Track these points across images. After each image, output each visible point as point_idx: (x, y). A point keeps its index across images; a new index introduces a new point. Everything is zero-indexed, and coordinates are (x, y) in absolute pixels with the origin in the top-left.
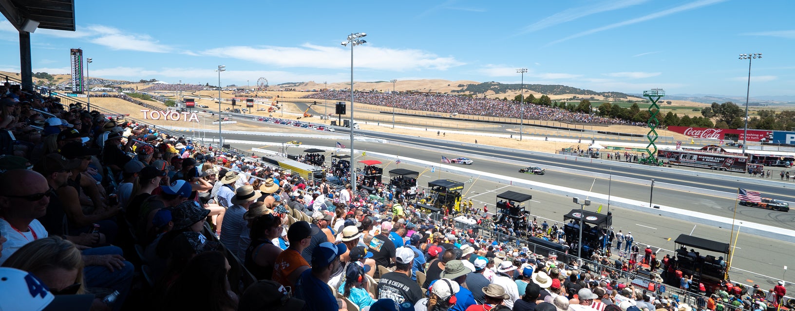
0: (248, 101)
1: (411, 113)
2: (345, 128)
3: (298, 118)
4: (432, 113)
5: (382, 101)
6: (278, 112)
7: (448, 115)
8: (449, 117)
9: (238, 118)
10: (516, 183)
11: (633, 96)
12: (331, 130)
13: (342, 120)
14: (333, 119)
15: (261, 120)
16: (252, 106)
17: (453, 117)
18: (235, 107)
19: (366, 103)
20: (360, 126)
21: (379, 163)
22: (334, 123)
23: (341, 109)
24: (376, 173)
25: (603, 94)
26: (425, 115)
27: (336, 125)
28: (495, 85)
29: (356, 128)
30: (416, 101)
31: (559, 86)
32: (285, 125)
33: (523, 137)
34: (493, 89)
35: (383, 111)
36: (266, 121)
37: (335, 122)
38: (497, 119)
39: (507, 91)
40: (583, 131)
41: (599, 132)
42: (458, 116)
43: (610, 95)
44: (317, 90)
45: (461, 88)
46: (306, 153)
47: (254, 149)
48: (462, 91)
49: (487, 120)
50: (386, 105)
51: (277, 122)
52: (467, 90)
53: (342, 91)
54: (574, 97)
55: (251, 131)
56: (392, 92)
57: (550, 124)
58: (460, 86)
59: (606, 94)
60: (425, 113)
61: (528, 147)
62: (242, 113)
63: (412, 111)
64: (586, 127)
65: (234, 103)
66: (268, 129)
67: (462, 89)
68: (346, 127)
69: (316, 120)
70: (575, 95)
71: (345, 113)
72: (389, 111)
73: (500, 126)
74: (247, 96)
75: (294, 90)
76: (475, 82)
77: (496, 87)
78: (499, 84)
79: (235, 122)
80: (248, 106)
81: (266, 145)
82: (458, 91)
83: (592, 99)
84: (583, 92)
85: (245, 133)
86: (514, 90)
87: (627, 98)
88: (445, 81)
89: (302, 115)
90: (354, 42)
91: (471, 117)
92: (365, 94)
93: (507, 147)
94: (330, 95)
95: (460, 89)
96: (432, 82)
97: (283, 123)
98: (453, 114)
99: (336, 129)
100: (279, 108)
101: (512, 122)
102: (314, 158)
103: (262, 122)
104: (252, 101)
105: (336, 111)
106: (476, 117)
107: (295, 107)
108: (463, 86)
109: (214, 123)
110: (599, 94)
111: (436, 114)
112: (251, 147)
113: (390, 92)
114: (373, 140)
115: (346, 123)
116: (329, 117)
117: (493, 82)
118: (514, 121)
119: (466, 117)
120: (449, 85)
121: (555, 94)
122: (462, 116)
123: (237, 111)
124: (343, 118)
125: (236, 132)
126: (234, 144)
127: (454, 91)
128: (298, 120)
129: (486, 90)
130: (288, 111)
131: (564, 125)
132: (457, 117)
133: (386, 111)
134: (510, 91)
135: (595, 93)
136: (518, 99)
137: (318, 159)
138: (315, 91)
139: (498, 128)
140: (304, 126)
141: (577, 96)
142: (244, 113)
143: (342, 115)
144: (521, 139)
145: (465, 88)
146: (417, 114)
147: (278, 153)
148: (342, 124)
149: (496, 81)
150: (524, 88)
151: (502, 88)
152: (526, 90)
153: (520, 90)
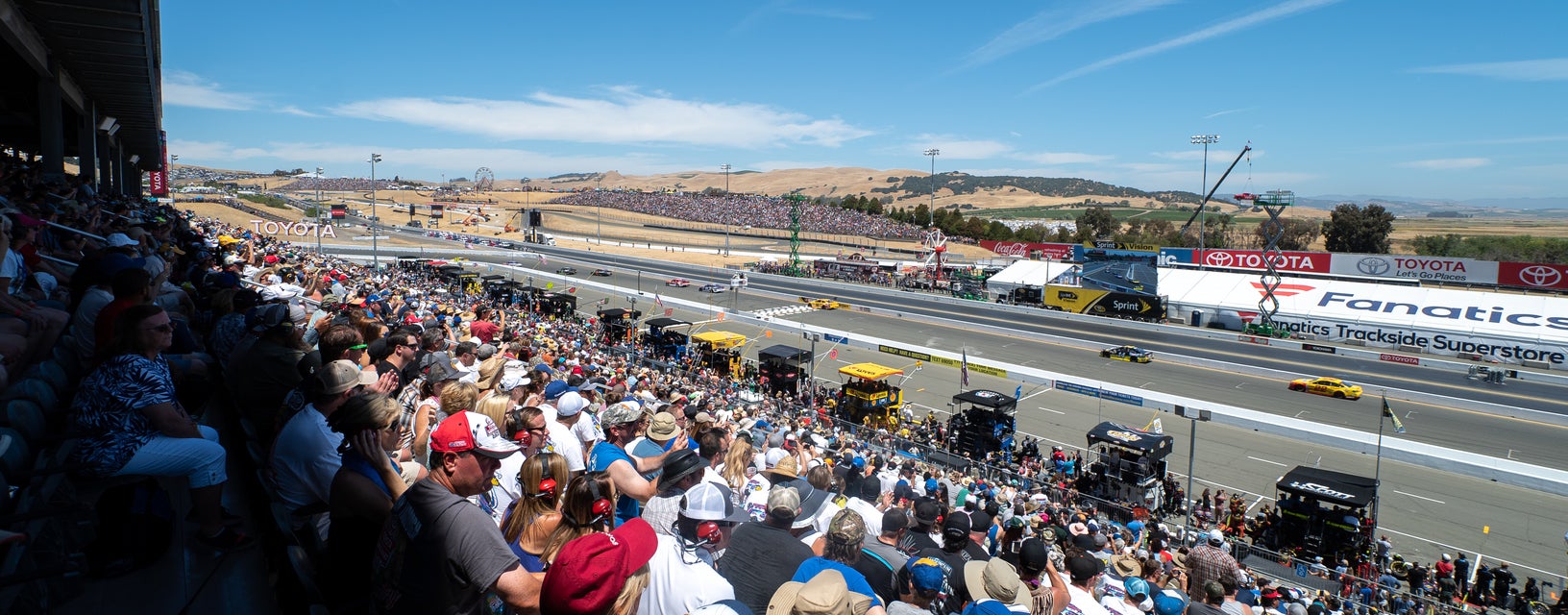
0: (434, 207)
3: (496, 234)
5: (661, 208)
6: (483, 226)
8: (733, 232)
16: (441, 217)
18: (414, 218)
23: (535, 219)
25: (1157, 195)
28: (957, 178)
29: (550, 244)
31: (1075, 180)
34: (952, 187)
35: (653, 223)
39: (977, 190)
41: (890, 250)
42: (750, 229)
43: (1170, 197)
45: (892, 184)
48: (893, 189)
50: (663, 215)
52: (901, 188)
54: (1087, 201)
56: (685, 193)
58: (890, 180)
59: (1163, 195)
62: (425, 227)
65: (412, 212)
67: (895, 186)
72: (660, 224)
75: (539, 190)
76: (921, 173)
77: (959, 181)
78: (966, 177)
80: (434, 216)
82: (885, 191)
83: (1125, 204)
84: (1119, 192)
86: (991, 187)
88: (867, 171)
89: (502, 230)
92: (645, 196)
95: (890, 185)
96: (843, 172)
98: (744, 227)
100: (488, 220)
104: (440, 208)
108: (897, 180)
109: (354, 238)
110: (1148, 195)
113: (681, 194)
115: (541, 239)
117: (957, 173)
120: (870, 179)
121: (1066, 196)
123: (416, 224)
127: (876, 190)
129: (938, 189)
134: (981, 190)
141: (1092, 198)
142: (429, 227)
145: (901, 183)
146: (696, 228)
150: (1009, 184)
151: (970, 184)
152: (1012, 188)
153: (1001, 186)
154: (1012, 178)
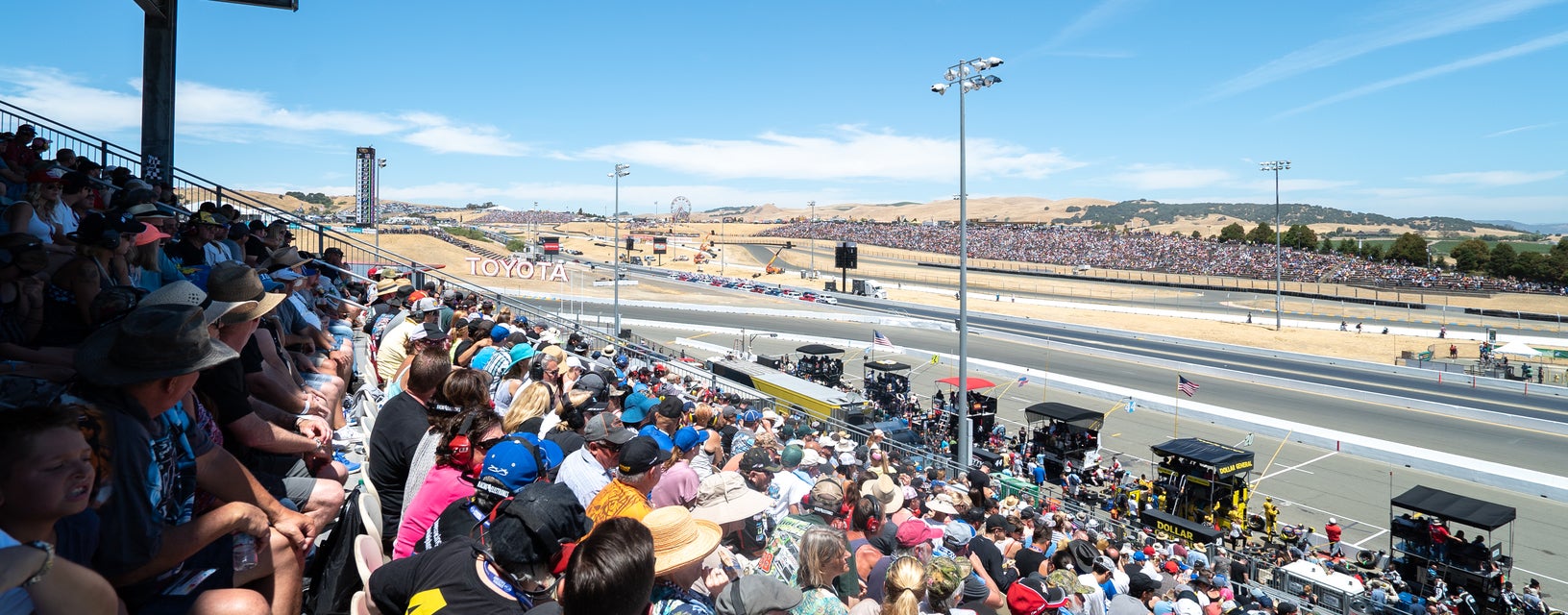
0: (657, 241)
1: (984, 266)
2: (855, 297)
3: (755, 276)
4: (1032, 267)
5: (918, 242)
6: (714, 264)
7: (1069, 271)
8: (1071, 274)
9: (640, 275)
10: (1354, 447)
11: (1490, 226)
12: (829, 300)
13: (849, 282)
14: (830, 279)
15: (682, 278)
16: (664, 252)
17: (1081, 274)
18: (633, 254)
19: (886, 245)
20: (891, 293)
21: (990, 385)
22: (831, 286)
23: (846, 258)
24: (980, 411)
25: (1408, 222)
26: (1017, 270)
27: (836, 291)
28: (1148, 206)
29: (881, 296)
30: (993, 242)
31: (1297, 207)
32: (732, 289)
33: (1284, 322)
34: (1146, 216)
35: (923, 261)
36: (694, 280)
37: (834, 284)
38: (1187, 279)
39: (1177, 220)
40: (1422, 307)
41: (1469, 311)
42: (1091, 272)
43: (1429, 224)
44: (784, 220)
45: (1073, 214)
46: (801, 355)
47: (679, 341)
48: (1076, 220)
49: (1163, 281)
50: (928, 250)
51: (716, 283)
52: (1085, 218)
53: (836, 222)
54: (1340, 231)
55: (667, 301)
56: (940, 223)
57: (1327, 289)
58: (1070, 210)
59: (1417, 223)
60: (1015, 265)
61: (1303, 345)
62: (645, 264)
63: (985, 260)
64: (1429, 299)
65: (630, 245)
66: (700, 296)
67: (1076, 217)
68: (859, 294)
69: (790, 279)
70: (1340, 225)
71: (855, 267)
72: (936, 262)
73: (1200, 294)
74: (653, 233)
75: (741, 221)
76: (1103, 202)
77: (1151, 210)
78: (1156, 205)
79: (636, 282)
80: (656, 252)
81: (702, 332)
82: (1067, 221)
83: (1385, 232)
84: (1358, 219)
85: (657, 305)
86: (1194, 215)
87: (1474, 231)
88: (1039, 200)
89: (762, 270)
90: (968, 84)
91: (1124, 275)
92: (882, 227)
93: (1248, 344)
94: (810, 230)
95: (1071, 215)
96: (1010, 202)
97: (729, 286)
98: (1081, 267)
99: (839, 300)
100: (715, 256)
101: (1226, 285)
102: (820, 366)
103: (685, 283)
104: (663, 241)
105: (837, 261)
106: (1136, 275)
107: (745, 254)
108: (1078, 209)
109: (595, 284)
110: (1400, 223)
111: (1042, 267)
112: (673, 335)
113: (935, 224)
114: (929, 324)
115: (859, 287)
116: (819, 273)
117: (1145, 200)
118: (1230, 282)
119: (1112, 274)
120: (1047, 209)
122: (1101, 273)
123: (635, 261)
124: (851, 275)
125: (639, 304)
126: (639, 328)
127: (1058, 221)
128: (755, 280)
129: (1129, 218)
130: (733, 260)
131: (1369, 294)
132: (1088, 274)
133: (930, 262)
134: (1182, 219)
135: (1389, 221)
136: (1232, 235)
137: (829, 368)
138: (780, 222)
139: (1200, 299)
140: (772, 293)
141: (1347, 227)
142: (649, 264)
143: (849, 271)
144: (1278, 326)
145: (1082, 213)
147: (731, 350)
148: (849, 288)
149: (1150, 198)
150: (1215, 212)
151: (1169, 213)
152: (1221, 216)
153: (1206, 215)
154: (1216, 205)
